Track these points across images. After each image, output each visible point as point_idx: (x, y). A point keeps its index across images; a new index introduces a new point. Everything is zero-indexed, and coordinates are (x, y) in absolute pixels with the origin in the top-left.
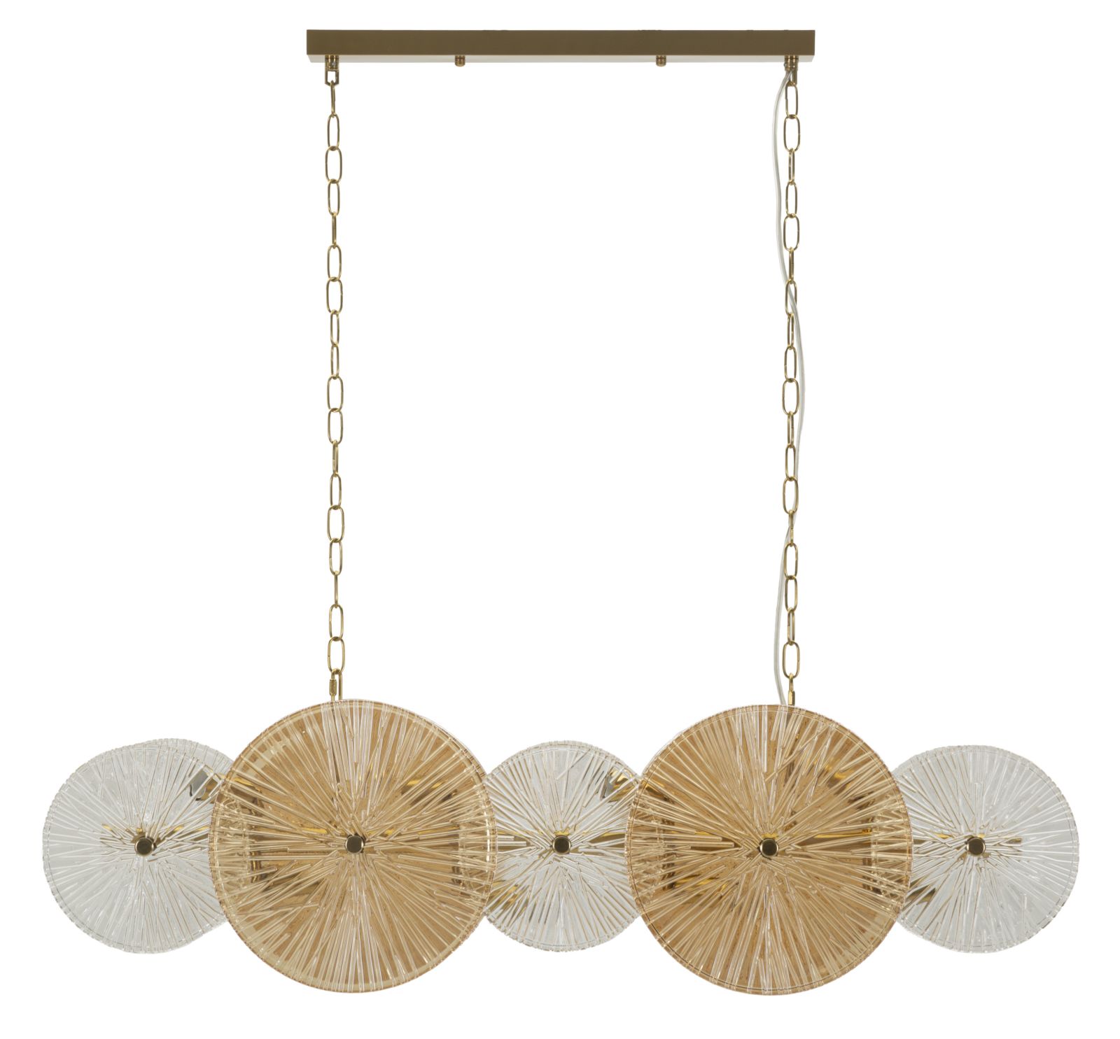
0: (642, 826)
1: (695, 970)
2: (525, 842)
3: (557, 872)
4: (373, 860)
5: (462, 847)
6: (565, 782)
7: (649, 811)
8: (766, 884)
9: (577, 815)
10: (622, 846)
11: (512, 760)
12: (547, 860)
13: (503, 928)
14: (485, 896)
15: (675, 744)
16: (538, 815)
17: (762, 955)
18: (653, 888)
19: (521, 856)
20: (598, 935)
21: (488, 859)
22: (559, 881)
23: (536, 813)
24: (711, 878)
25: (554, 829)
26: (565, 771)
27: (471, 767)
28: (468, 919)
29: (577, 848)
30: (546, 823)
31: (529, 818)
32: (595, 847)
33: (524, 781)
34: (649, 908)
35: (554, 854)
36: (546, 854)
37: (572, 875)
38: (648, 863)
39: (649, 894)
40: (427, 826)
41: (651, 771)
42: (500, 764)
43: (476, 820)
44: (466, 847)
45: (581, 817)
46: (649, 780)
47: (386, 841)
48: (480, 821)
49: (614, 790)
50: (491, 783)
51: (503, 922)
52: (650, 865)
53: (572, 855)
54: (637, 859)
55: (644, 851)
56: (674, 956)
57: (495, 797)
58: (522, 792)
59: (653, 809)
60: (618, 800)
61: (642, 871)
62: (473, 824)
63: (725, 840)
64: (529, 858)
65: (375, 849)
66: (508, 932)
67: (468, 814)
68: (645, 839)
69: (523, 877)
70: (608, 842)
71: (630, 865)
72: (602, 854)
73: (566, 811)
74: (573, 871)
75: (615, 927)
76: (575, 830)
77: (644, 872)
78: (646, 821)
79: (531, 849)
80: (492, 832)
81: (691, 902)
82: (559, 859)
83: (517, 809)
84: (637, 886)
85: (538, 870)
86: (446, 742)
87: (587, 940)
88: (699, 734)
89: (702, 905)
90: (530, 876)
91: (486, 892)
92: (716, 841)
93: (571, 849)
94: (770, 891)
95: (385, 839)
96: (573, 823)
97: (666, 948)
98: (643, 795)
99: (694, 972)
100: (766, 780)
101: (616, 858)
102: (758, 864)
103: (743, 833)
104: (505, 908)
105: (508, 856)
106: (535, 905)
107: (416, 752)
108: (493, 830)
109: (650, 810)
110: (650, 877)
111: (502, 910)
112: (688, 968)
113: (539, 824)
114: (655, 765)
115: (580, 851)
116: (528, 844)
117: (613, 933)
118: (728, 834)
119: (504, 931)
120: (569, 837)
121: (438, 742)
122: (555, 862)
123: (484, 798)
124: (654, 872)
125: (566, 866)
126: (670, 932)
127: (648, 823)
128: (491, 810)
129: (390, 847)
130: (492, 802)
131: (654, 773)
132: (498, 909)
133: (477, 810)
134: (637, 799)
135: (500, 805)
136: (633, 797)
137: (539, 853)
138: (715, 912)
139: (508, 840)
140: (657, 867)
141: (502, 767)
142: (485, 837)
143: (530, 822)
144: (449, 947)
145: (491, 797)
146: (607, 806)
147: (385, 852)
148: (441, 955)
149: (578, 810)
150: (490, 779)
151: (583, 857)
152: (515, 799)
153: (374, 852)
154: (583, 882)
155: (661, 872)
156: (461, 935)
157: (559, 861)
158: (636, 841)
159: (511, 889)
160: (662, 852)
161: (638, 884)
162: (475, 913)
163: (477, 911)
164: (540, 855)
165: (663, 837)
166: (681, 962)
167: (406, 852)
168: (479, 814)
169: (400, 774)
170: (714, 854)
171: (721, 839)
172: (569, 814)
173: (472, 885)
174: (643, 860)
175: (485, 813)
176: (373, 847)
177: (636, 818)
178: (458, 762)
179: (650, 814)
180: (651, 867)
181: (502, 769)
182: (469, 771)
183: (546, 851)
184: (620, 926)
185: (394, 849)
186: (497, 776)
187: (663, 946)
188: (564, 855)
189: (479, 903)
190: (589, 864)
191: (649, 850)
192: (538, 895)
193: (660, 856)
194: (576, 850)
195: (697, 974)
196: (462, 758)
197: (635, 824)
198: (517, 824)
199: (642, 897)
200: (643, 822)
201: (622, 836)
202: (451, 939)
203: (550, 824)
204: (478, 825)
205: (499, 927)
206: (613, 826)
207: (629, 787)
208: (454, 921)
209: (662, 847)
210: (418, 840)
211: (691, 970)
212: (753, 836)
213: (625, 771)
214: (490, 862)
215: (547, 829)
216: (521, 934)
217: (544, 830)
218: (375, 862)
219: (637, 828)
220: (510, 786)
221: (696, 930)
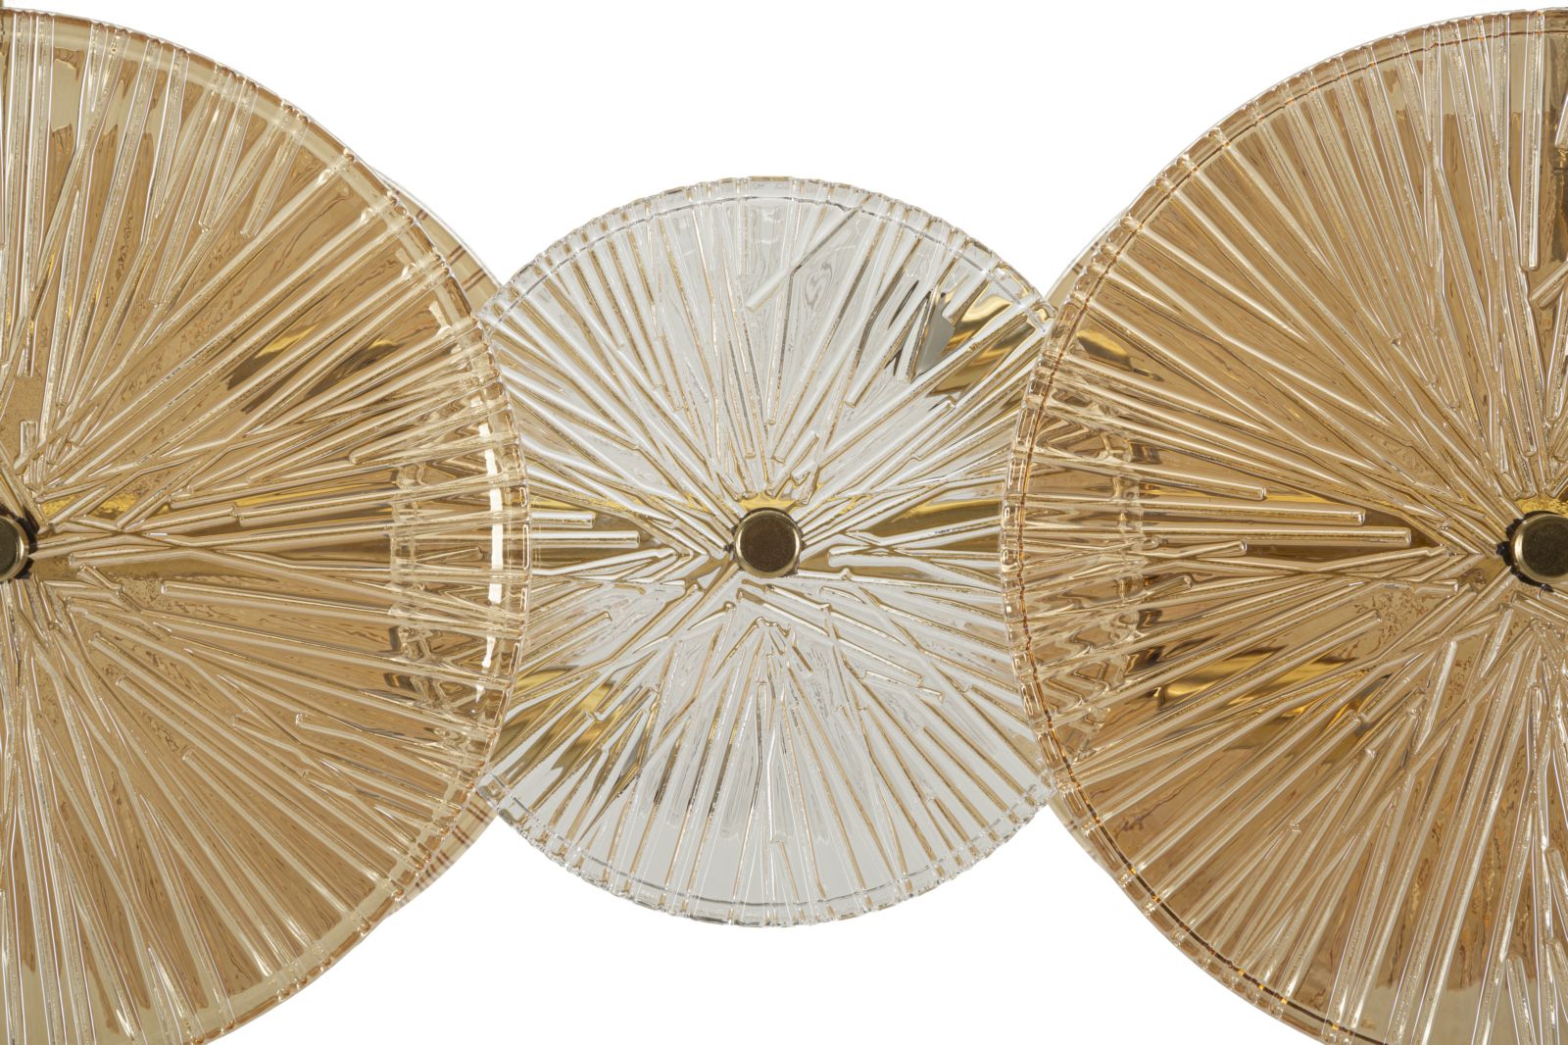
0: (1068, 470)
1: (1266, 999)
2: (635, 534)
3: (751, 641)
4: (65, 604)
5: (404, 552)
6: (780, 314)
7: (1093, 416)
8: (1533, 680)
9: (823, 435)
10: (989, 544)
11: (585, 238)
12: (715, 600)
13: (553, 843)
14: (487, 730)
15: (1190, 165)
16: (682, 435)
17: (1523, 948)
18: (1106, 698)
19: (620, 582)
20: (904, 867)
21: (495, 594)
22: (760, 672)
23: (674, 425)
24: (1328, 660)
25: (737, 486)
26: (782, 274)
27: (430, 257)
28: (425, 815)
29: (824, 553)
30: (712, 462)
31: (648, 447)
32: (891, 551)
33: (627, 311)
34: (1091, 769)
35: (742, 577)
36: (710, 578)
37: (804, 650)
38: (1086, 604)
39: (1088, 719)
40: (268, 478)
41: (1099, 269)
42: (542, 249)
43: (450, 453)
44: (419, 553)
45: (834, 446)
46: (1092, 303)
47: (115, 534)
48: (464, 458)
49: (950, 349)
50: (510, 323)
51: (555, 820)
52: (1098, 613)
53: (804, 579)
54: (1045, 593)
55: (1072, 563)
56: (1185, 946)
57: (517, 368)
58: (621, 354)
59: (1106, 410)
60: (963, 388)
61: (1066, 635)
62: (438, 466)
63: (1374, 518)
64: (649, 590)
65: (73, 564)
66: (573, 856)
67: (419, 432)
68: (1074, 520)
69: (629, 659)
70: (931, 532)
71: (1022, 616)
72: (918, 576)
73: (781, 424)
74: (807, 636)
75: (964, 838)
76: (815, 488)
77: (1074, 640)
78: (1078, 453)
79: (655, 560)
80: (510, 497)
81: (1255, 744)
82: (759, 593)
83: (605, 415)
84: (1045, 691)
85: (682, 634)
86: (335, 167)
87: (863, 884)
88: (1283, 130)
89: (1295, 755)
90: (654, 654)
91: (491, 714)
92: (1345, 524)
93: (804, 555)
94: (1547, 709)
95: (109, 526)
96: (810, 465)
97: (1155, 918)
98: (1067, 357)
99: (1262, 1004)
100: (1535, 297)
101: (965, 589)
102: (1502, 607)
103: (1446, 492)
104: (569, 761)
105: (574, 585)
106: (675, 751)
107: (219, 206)
108: (514, 489)
109: (1095, 411)
110: (1096, 656)
111: (559, 771)
112: (1239, 989)
113: (681, 465)
114: (1112, 248)
115: (833, 562)
116: (646, 542)
117: (958, 860)
118: (1386, 500)
119: (560, 855)
120: (796, 515)
121: (304, 170)
122: (744, 602)
123: (480, 372)
124: (1110, 639)
125: (784, 619)
126: (1172, 859)
127: (1091, 460)
128: (505, 417)
129: (129, 554)
130: (509, 387)
131: (1112, 275)
132: (544, 772)
133: (455, 417)
134: (1044, 370)
135: (540, 399)
136: (1030, 366)
137: (685, 572)
138: (1343, 782)
139: (569, 526)
140: (1122, 618)
141: (549, 262)
142: (484, 514)
143: (654, 463)
144: (350, 918)
145: (506, 372)
146: (926, 413)
147: (110, 573)
148: (319, 948)
149: (827, 416)
150: (506, 306)
151: (845, 585)
152: (597, 378)
153: (71, 576)
154: (846, 673)
155: (1131, 640)
156: (394, 874)
157: (760, 601)
158: (1041, 525)
159: (589, 697)
160: (1138, 567)
161: (1052, 682)
162: (449, 793)
163: (455, 784)
164: (691, 580)
165: (1140, 512)
166: (1213, 970)
167: (193, 572)
168: (460, 433)
169: (168, 284)
170: (1336, 573)
171: (1360, 516)
172: (794, 430)
173: (441, 692)
174: (1067, 595)
175: (483, 430)
176: (64, 558)
177: (1042, 443)
178: (379, 240)
179: (1095, 426)
180: (1097, 620)
181: (547, 271)
182: (418, 270)
183: (712, 564)
184: (982, 833)
185: (145, 564)
186: (530, 297)
187: (1142, 909)
188: (775, 581)
189: (463, 758)
190: (871, 609)
191: (1091, 560)
192: (685, 718)
193: (1129, 583)
194: (820, 562)
195: (1273, 1013)
196: (394, 228)
197: (1040, 466)
198: (606, 468)
199: (1065, 727)
200: (1070, 458)
201: (992, 509)
202: (356, 889)
203: (727, 469)
204: (460, 473)
205: (542, 841)
206: (952, 474)
207: (1010, 337)
208: (368, 822)
209: (1138, 545)
210: (234, 527)
211: (1250, 998)
212: (1482, 504)
213: (1001, 272)
214: (501, 606)
215: (715, 487)
216: (622, 860)
217: (703, 488)
218: (72, 609)
219: (1047, 476)
220: (579, 332)
221: (1269, 850)
